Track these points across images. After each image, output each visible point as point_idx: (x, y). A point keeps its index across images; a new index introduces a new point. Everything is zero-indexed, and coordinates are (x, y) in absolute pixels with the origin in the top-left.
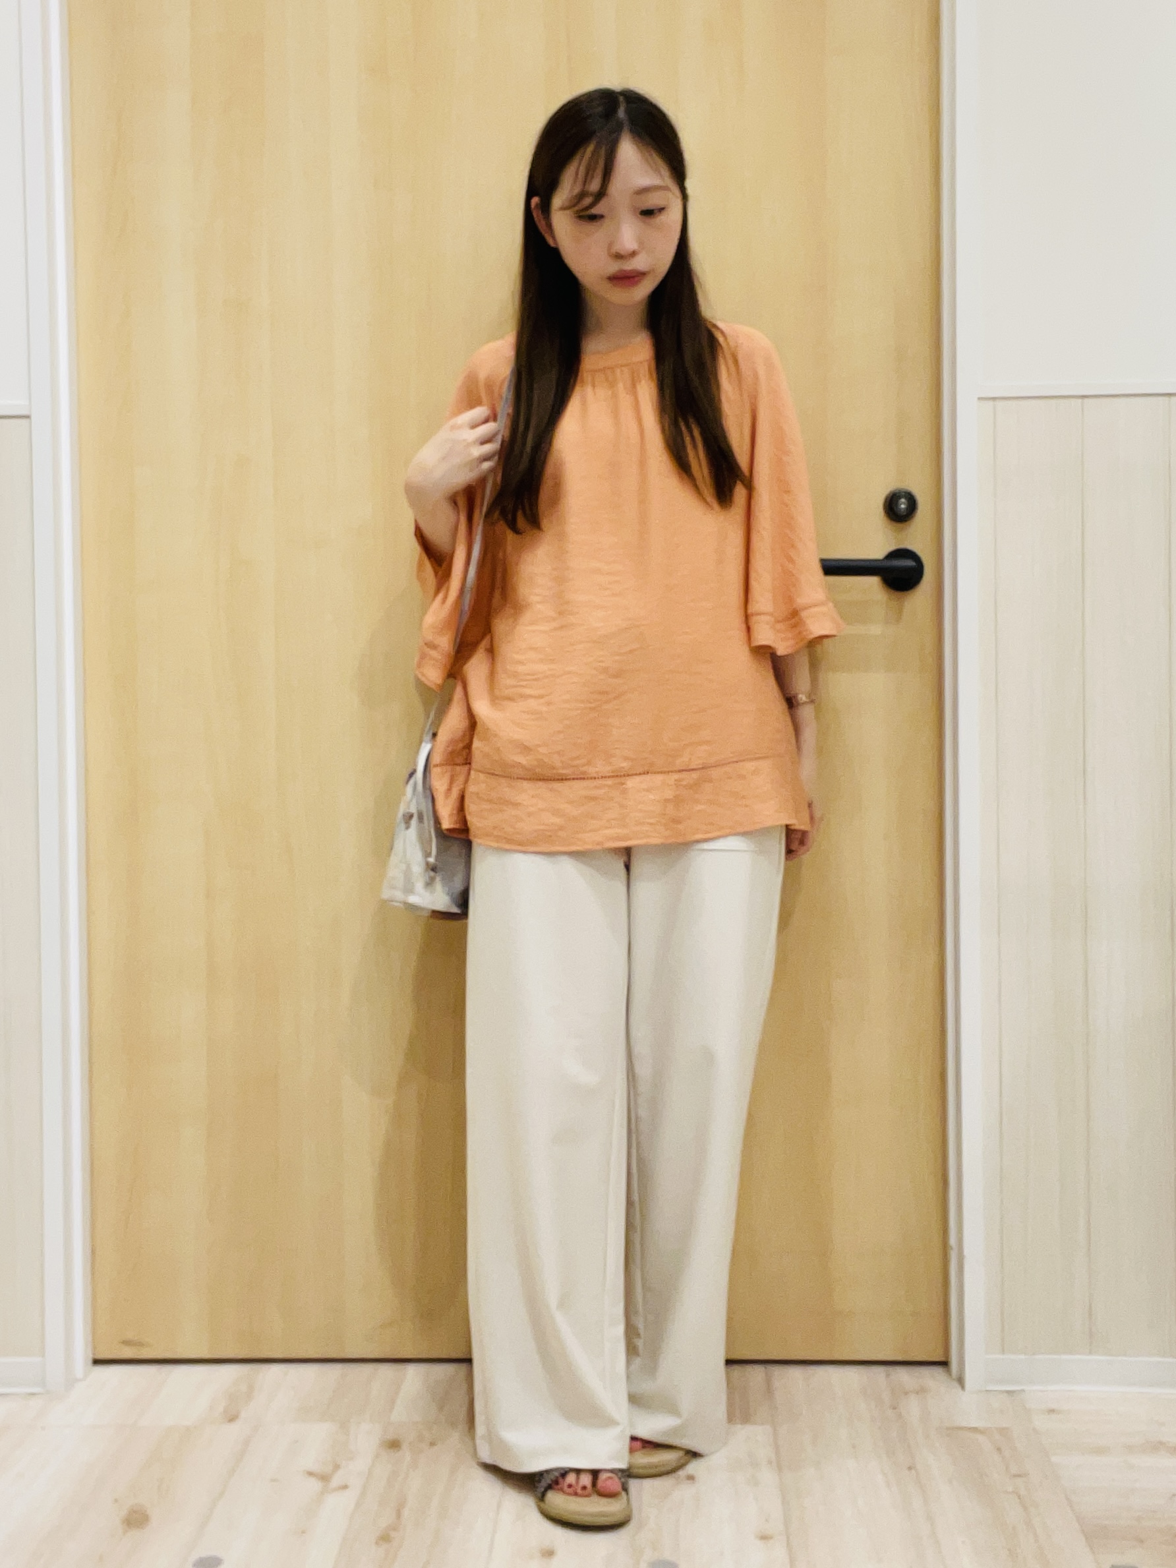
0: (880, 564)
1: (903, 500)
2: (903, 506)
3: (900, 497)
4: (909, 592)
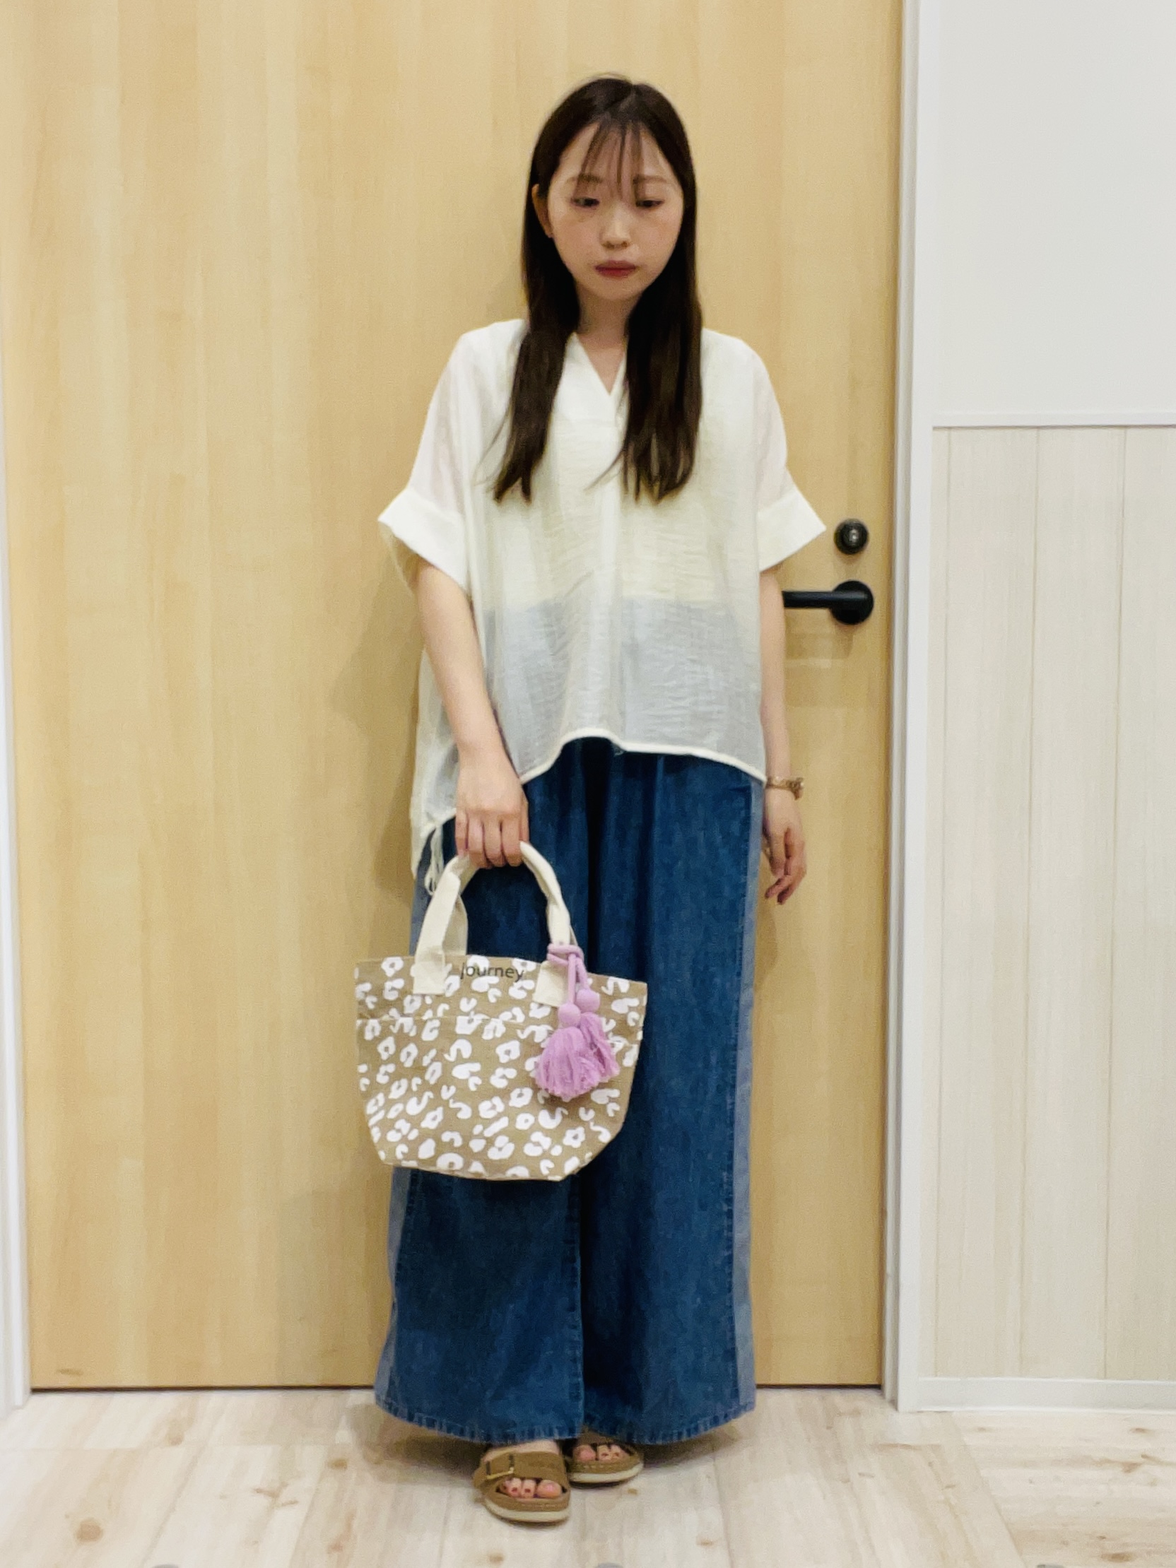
0: (829, 597)
1: (854, 531)
2: (856, 537)
3: (851, 529)
4: (859, 625)
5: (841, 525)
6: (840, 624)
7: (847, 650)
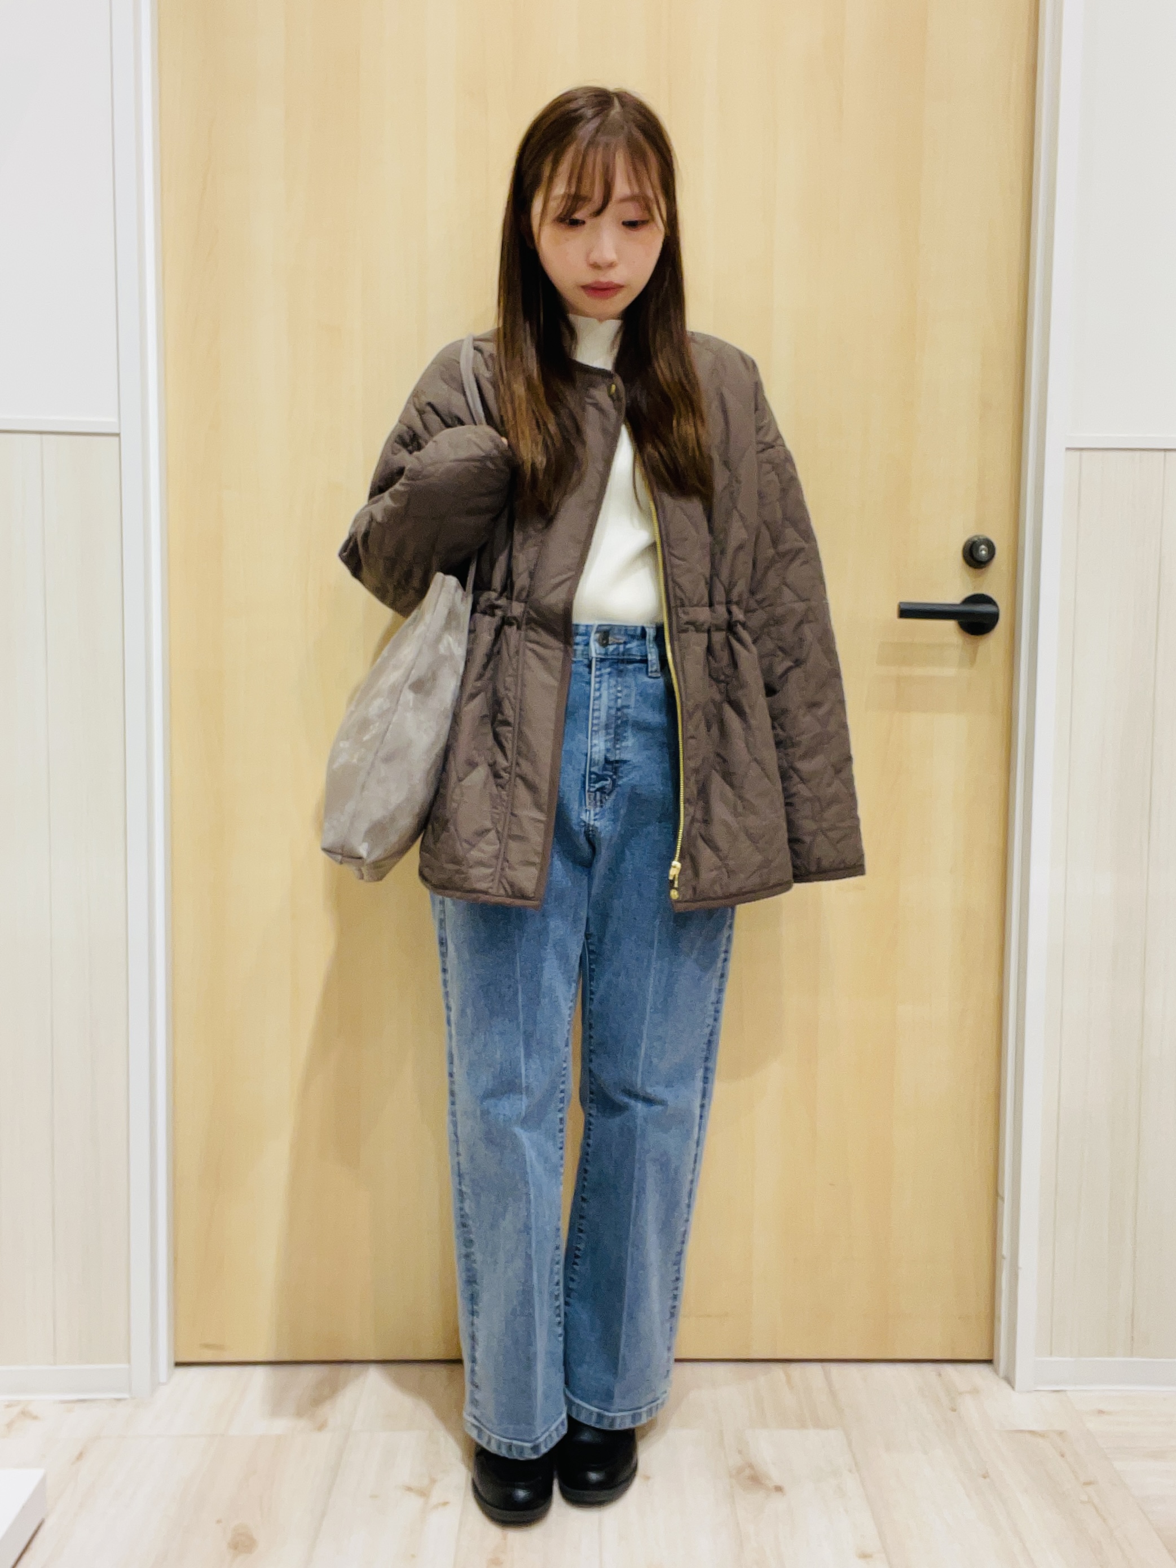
0: (957, 608)
1: (983, 547)
2: (984, 552)
3: (981, 545)
4: (985, 636)
5: (969, 541)
6: (968, 635)
7: (973, 661)
